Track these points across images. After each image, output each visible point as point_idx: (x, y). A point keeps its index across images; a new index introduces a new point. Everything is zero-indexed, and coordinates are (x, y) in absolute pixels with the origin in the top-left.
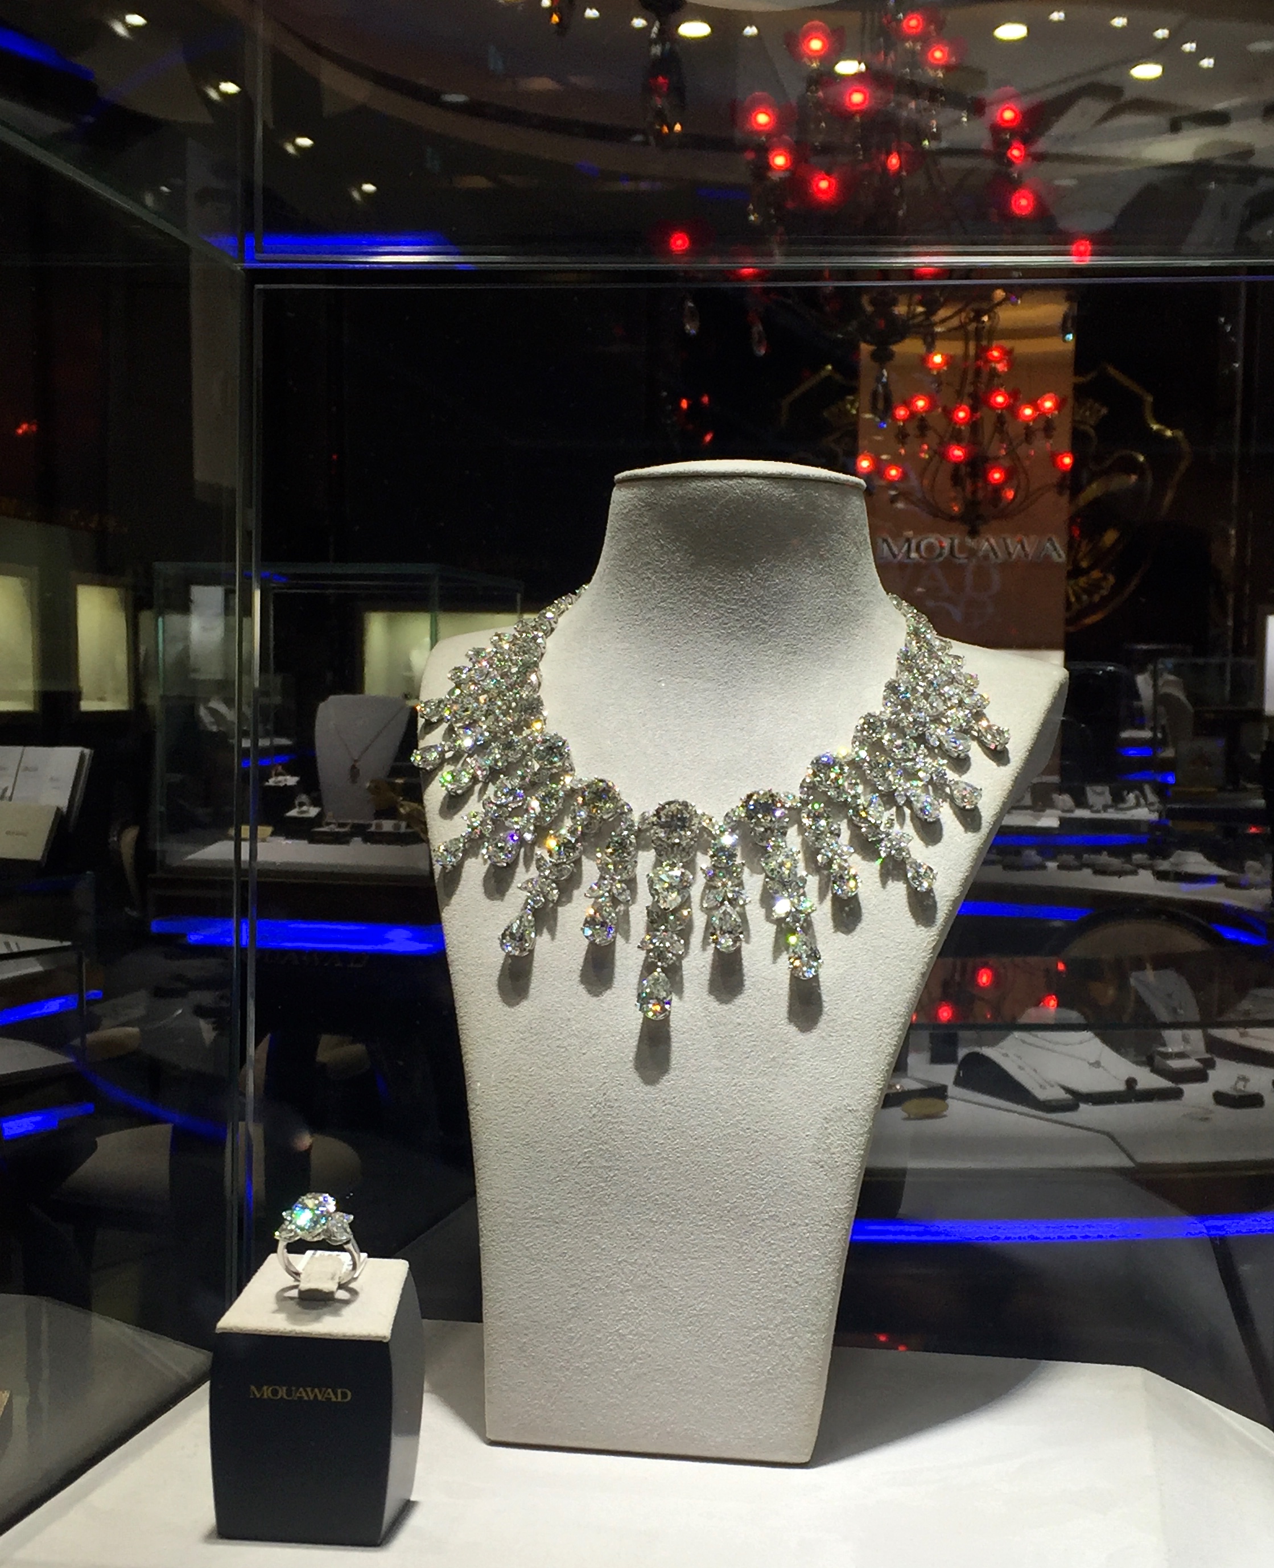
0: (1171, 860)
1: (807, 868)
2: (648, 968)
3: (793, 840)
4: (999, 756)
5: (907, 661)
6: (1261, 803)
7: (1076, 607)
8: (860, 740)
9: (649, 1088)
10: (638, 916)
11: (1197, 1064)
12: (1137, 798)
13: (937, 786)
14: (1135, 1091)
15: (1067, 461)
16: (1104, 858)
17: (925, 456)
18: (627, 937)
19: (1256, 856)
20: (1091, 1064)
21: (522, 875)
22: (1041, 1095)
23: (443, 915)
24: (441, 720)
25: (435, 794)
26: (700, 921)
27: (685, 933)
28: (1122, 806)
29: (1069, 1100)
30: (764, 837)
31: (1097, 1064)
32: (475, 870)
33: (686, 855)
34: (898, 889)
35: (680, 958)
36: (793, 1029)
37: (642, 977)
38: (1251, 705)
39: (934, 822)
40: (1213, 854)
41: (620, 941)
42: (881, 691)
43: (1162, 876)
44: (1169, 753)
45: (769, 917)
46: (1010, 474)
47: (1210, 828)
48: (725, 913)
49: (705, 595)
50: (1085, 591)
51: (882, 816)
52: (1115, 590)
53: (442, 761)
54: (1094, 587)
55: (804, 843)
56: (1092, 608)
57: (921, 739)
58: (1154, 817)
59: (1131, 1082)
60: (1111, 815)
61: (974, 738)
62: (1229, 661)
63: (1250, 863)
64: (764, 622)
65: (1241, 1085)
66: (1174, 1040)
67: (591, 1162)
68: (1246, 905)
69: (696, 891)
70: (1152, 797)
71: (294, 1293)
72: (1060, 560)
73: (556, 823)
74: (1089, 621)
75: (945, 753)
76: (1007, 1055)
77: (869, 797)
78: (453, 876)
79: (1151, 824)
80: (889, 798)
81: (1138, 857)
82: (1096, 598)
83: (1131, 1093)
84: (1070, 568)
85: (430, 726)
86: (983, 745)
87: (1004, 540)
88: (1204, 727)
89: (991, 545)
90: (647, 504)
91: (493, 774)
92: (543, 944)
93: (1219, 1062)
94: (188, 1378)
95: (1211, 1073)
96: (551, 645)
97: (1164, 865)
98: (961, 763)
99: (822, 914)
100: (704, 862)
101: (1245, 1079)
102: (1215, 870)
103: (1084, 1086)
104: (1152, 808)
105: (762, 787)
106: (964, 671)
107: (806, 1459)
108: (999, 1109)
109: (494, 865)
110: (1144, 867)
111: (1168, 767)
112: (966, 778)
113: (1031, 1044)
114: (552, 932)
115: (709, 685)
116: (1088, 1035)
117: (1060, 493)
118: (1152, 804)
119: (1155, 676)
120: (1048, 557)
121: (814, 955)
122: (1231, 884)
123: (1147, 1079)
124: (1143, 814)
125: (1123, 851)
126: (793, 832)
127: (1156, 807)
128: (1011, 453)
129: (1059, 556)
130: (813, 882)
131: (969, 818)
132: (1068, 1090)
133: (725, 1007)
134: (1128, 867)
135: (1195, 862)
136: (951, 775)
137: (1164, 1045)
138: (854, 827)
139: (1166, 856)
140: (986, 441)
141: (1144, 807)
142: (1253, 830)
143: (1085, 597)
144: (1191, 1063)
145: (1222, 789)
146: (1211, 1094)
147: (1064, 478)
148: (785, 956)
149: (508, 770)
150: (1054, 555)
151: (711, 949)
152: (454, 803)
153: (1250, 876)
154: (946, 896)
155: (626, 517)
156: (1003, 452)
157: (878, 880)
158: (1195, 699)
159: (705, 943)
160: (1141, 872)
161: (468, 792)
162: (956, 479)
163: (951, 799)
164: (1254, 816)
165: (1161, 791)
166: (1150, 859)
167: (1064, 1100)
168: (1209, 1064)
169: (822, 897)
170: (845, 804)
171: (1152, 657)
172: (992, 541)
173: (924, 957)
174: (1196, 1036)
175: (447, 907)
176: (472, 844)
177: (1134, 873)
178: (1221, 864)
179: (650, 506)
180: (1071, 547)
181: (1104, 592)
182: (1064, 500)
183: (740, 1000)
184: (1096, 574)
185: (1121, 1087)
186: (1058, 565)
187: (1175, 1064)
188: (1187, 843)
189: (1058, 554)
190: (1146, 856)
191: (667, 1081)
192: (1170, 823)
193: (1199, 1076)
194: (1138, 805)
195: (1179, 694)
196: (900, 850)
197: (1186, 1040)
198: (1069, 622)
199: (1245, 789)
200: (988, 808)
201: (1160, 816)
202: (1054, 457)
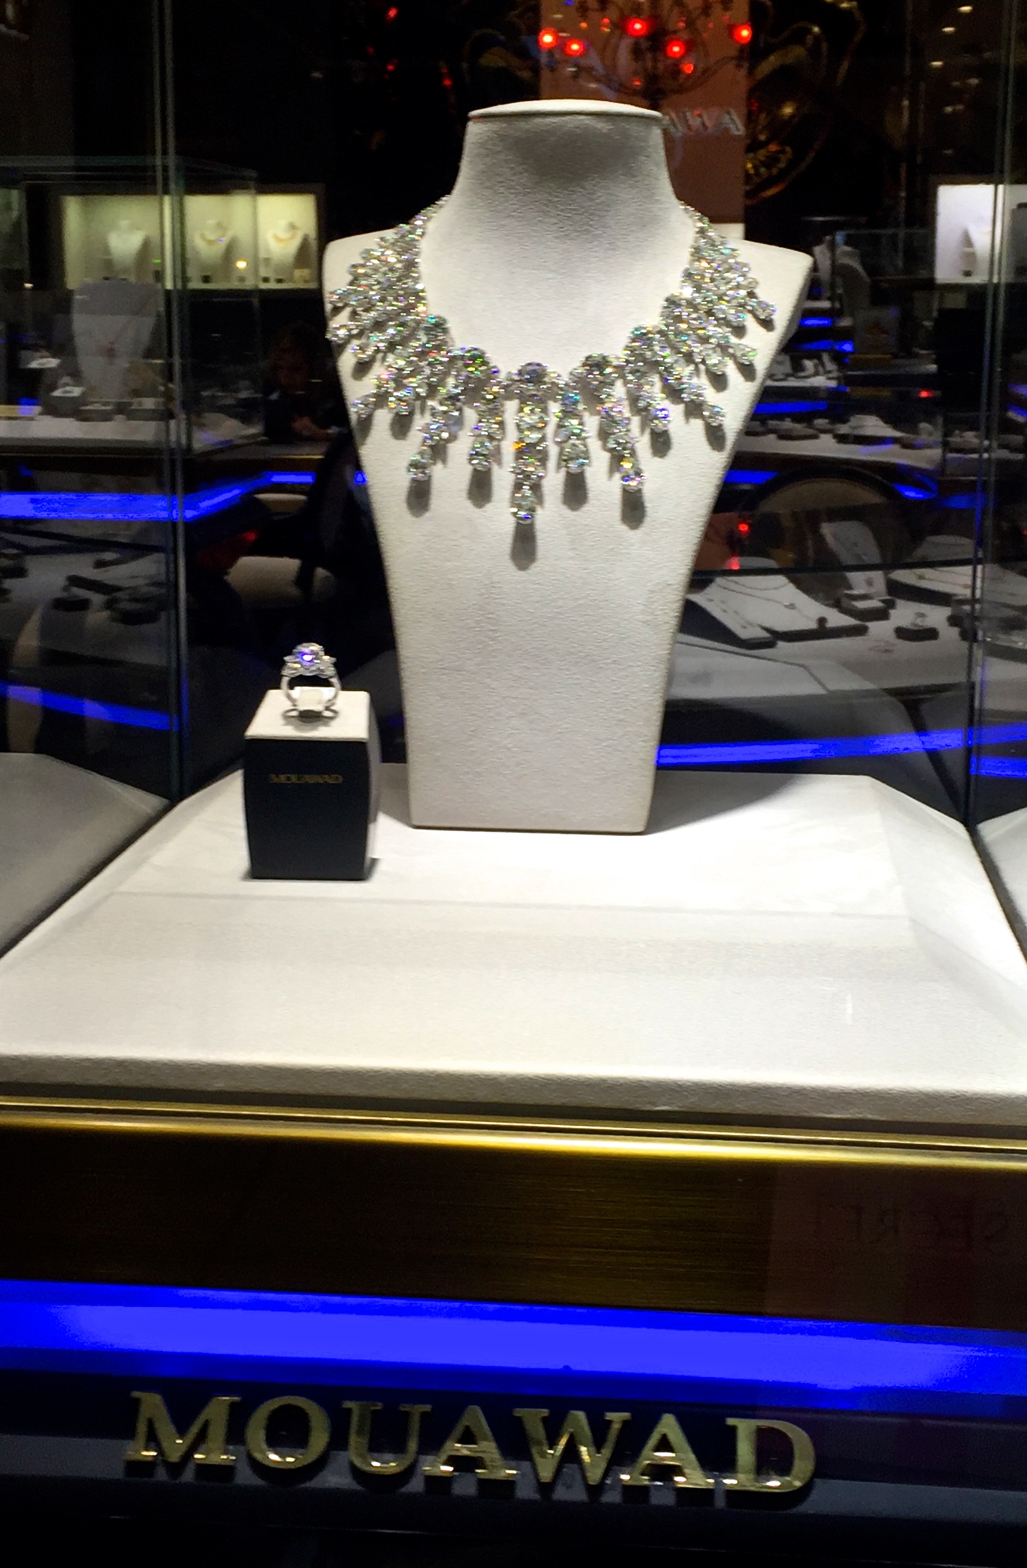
0: (850, 424)
1: (631, 411)
2: (518, 487)
3: (620, 390)
4: (767, 324)
5: (697, 254)
6: (933, 367)
7: (757, 180)
8: (665, 316)
9: (521, 573)
10: (509, 447)
11: (880, 604)
12: (816, 366)
13: (724, 348)
14: (825, 628)
15: (745, 33)
16: (787, 424)
17: (607, 30)
18: (500, 463)
19: (929, 418)
20: (786, 606)
21: (420, 421)
22: (744, 634)
23: (360, 451)
24: (346, 305)
25: (346, 362)
26: (553, 451)
27: (543, 458)
28: (802, 374)
29: (769, 638)
30: (597, 389)
31: (792, 606)
32: (383, 418)
33: (541, 402)
34: (697, 425)
35: (541, 478)
36: (624, 528)
37: (513, 493)
38: (923, 274)
39: (722, 375)
40: (890, 419)
41: (495, 468)
42: (678, 276)
43: (842, 439)
44: (845, 322)
45: (605, 448)
46: (689, 46)
47: (886, 393)
48: (574, 445)
49: (546, 205)
50: (763, 164)
51: (683, 370)
52: (792, 164)
53: (351, 337)
54: (771, 161)
55: (629, 392)
56: (770, 182)
57: (710, 313)
58: (833, 384)
59: (822, 621)
60: (792, 383)
61: (750, 311)
62: (902, 233)
63: (923, 425)
64: (591, 226)
65: (919, 621)
66: (859, 581)
67: (481, 627)
68: (923, 465)
69: (550, 430)
70: (830, 366)
71: (294, 713)
72: (737, 133)
73: (442, 382)
74: (770, 192)
75: (727, 323)
76: (711, 600)
77: (675, 358)
78: (366, 423)
79: (830, 390)
80: (689, 358)
81: (821, 422)
82: (775, 171)
83: (822, 632)
84: (749, 141)
85: (337, 310)
86: (756, 317)
87: (684, 113)
88: (879, 297)
89: (671, 119)
90: (500, 136)
91: (391, 346)
92: (437, 471)
93: (900, 603)
94: (153, 814)
95: (892, 612)
96: (424, 245)
97: (843, 429)
98: (740, 331)
99: (643, 444)
100: (555, 408)
101: (922, 615)
102: (889, 432)
103: (781, 627)
104: (830, 375)
105: (596, 352)
106: (739, 260)
107: (640, 829)
108: (706, 648)
109: (397, 414)
110: (825, 431)
111: (847, 335)
112: (744, 341)
113: (733, 591)
114: (444, 461)
115: (550, 275)
116: (781, 580)
117: (738, 66)
118: (830, 372)
119: (832, 247)
120: (727, 130)
121: (638, 473)
122: (906, 445)
123: (836, 619)
124: (820, 381)
125: (805, 417)
126: (619, 384)
127: (835, 374)
128: (690, 24)
129: (738, 130)
130: (636, 421)
131: (747, 371)
132: (768, 630)
133: (575, 513)
134: (810, 431)
135: (873, 425)
136: (733, 340)
137: (850, 588)
138: (664, 380)
139: (845, 421)
140: (665, 12)
141: (822, 375)
142: (924, 394)
143: (763, 170)
144: (874, 604)
145: (896, 356)
146: (892, 630)
147: (742, 50)
148: (617, 476)
149: (404, 342)
150: (732, 126)
151: (563, 471)
152: (362, 368)
153: (924, 438)
154: (733, 429)
155: (482, 145)
156: (682, 25)
157: (683, 418)
158: (872, 270)
159: (559, 467)
160: (823, 436)
161: (372, 360)
162: (637, 52)
163: (733, 356)
164: (927, 381)
165: (839, 358)
166: (832, 424)
167: (764, 638)
168: (890, 605)
169: (643, 430)
170: (658, 363)
171: (831, 228)
172: (673, 115)
173: (717, 474)
174: (878, 577)
175: (364, 446)
176: (381, 398)
177: (815, 437)
178: (896, 427)
179: (502, 137)
180: (750, 120)
181: (782, 165)
182: (743, 72)
183: (586, 508)
184: (773, 147)
185: (813, 625)
186: (735, 138)
187: (861, 605)
188: (865, 408)
189: (736, 125)
190: (827, 421)
191: (535, 568)
192: (848, 389)
193: (881, 615)
194: (816, 374)
195: (856, 264)
196: (699, 395)
197: (870, 583)
198: (748, 195)
199: (916, 356)
200: (761, 363)
201: (839, 384)
202: (732, 29)
